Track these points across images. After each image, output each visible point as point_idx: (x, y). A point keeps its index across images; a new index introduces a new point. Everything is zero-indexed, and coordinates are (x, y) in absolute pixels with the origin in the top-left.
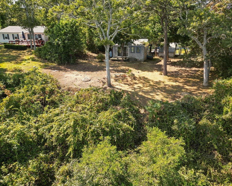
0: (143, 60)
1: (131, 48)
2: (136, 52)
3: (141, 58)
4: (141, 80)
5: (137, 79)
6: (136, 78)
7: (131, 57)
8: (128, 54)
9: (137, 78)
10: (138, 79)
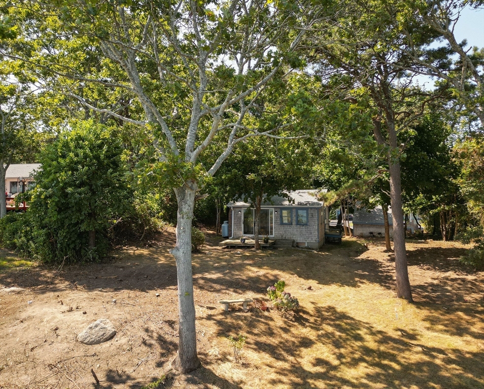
0: (317, 245)
1: (281, 213)
2: (294, 223)
3: (309, 240)
4: (325, 326)
5: (307, 320)
6: (305, 316)
7: (282, 236)
8: (272, 229)
9: (307, 313)
10: (312, 320)
